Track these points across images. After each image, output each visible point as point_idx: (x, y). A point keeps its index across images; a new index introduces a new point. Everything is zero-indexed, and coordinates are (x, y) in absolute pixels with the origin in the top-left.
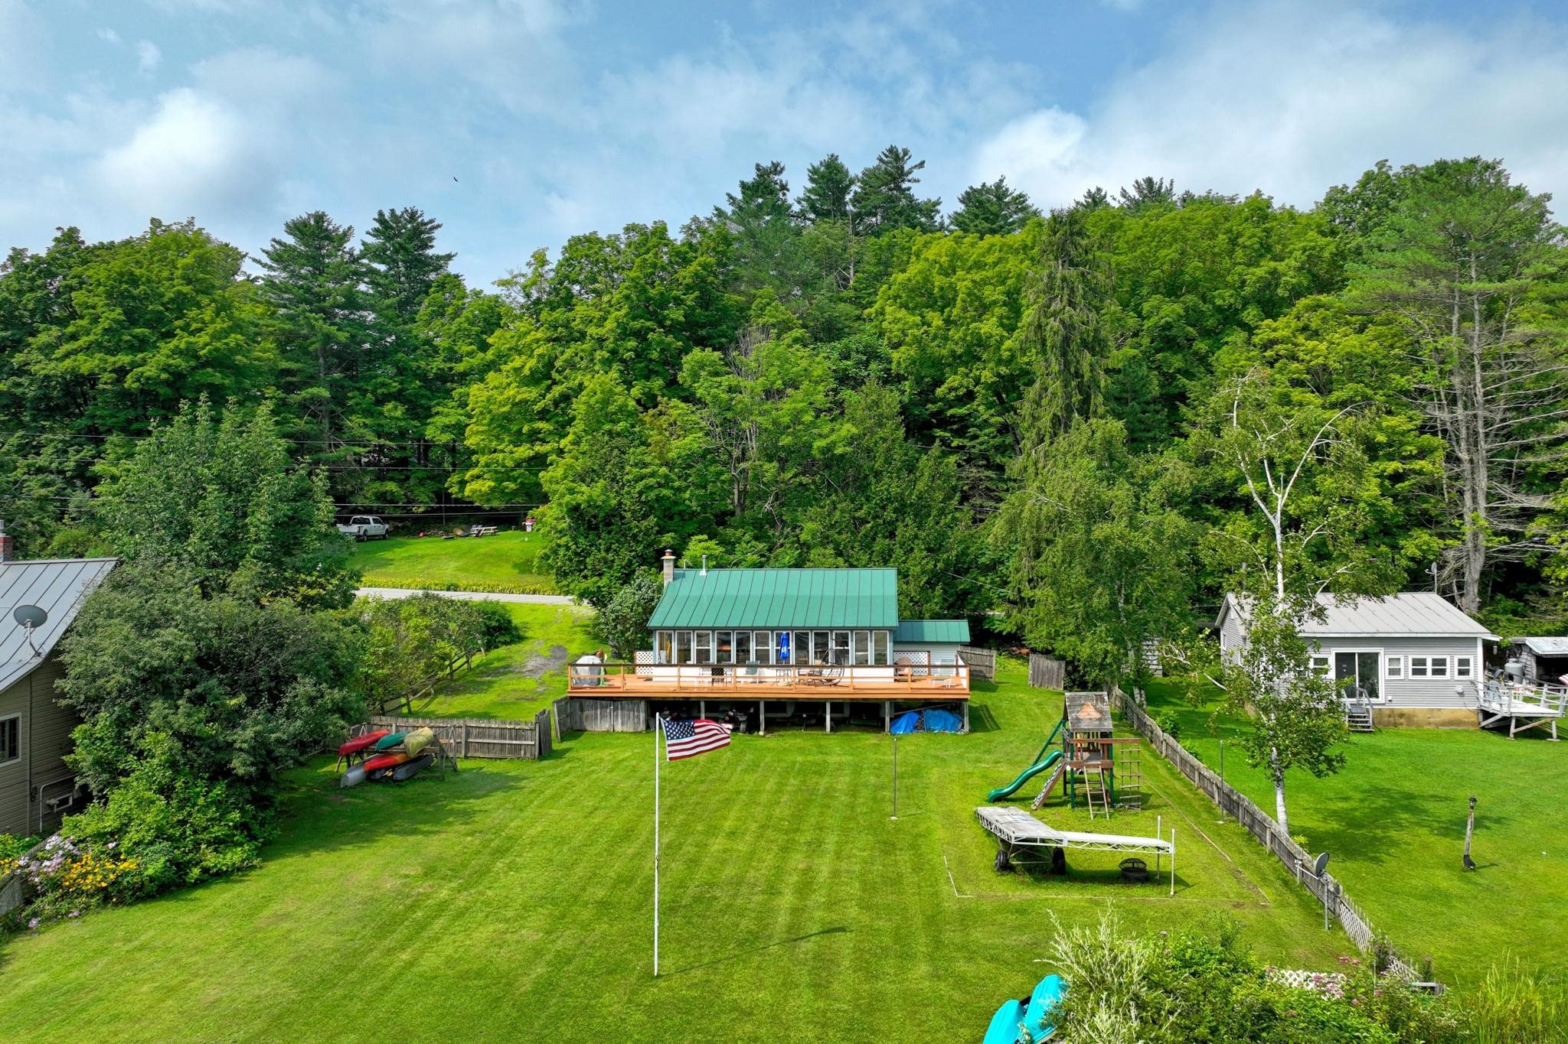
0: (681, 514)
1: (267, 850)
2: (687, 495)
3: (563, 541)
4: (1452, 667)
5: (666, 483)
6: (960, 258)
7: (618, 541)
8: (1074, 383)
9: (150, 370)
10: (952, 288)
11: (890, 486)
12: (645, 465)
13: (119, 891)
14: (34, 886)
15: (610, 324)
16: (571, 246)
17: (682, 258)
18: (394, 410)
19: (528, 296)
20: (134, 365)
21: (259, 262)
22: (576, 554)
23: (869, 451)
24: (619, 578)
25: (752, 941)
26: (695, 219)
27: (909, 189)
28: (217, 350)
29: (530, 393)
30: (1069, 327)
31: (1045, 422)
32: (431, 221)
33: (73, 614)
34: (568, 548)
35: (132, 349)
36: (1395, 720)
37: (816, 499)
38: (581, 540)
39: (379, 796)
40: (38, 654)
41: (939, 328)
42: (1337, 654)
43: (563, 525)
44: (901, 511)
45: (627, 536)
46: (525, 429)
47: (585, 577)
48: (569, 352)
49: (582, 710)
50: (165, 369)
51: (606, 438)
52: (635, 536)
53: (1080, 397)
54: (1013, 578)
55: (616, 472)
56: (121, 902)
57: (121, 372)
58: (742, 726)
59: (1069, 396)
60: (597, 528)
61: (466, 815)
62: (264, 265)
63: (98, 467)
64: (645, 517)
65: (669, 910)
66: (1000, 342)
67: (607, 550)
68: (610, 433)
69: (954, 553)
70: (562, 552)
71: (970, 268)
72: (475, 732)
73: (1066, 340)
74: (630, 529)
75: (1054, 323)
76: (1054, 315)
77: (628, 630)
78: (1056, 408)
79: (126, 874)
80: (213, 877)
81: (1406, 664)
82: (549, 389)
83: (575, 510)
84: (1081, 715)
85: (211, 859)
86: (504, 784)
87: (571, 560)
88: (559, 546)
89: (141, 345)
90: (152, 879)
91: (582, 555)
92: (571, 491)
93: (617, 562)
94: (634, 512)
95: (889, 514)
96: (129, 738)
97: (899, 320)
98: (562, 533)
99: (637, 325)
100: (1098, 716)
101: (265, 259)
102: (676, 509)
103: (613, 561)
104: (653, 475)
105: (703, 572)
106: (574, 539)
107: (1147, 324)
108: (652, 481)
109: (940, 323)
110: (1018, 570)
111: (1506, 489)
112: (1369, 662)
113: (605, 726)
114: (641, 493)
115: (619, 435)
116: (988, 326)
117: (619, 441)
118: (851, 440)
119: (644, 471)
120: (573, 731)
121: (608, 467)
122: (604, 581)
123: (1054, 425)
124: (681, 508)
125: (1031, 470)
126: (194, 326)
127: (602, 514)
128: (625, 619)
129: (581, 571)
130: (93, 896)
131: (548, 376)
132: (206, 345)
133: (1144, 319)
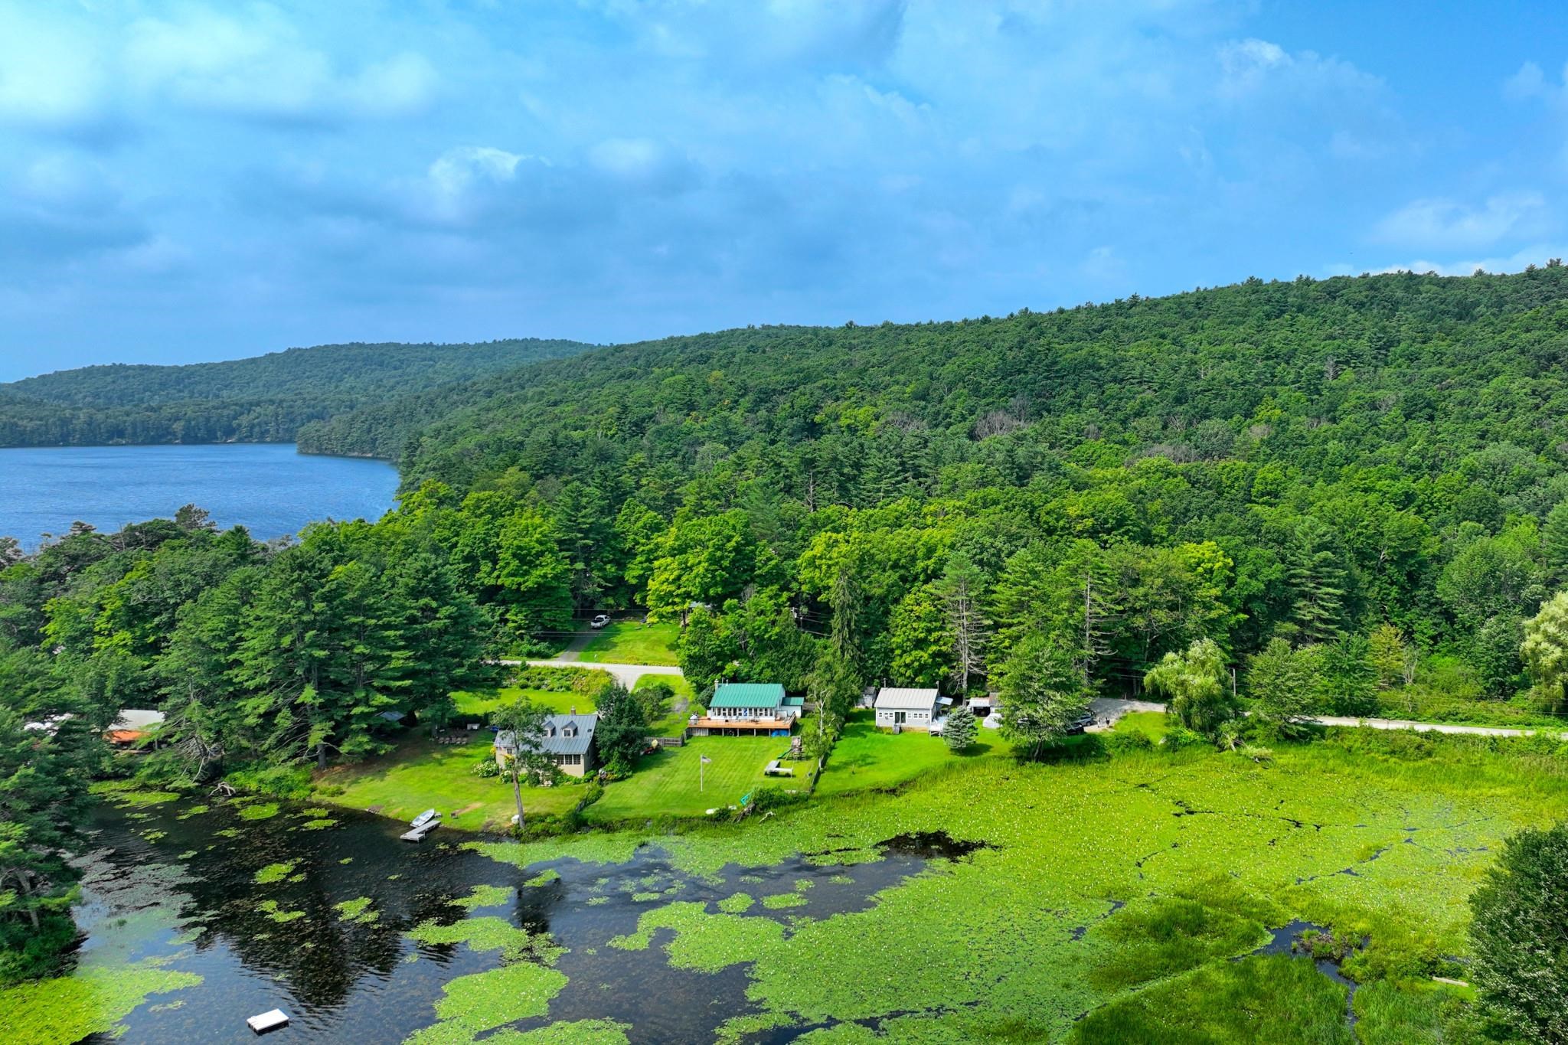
1: (634, 772)
4: (924, 716)
5: (719, 646)
9: (530, 584)
11: (791, 647)
18: (610, 568)
20: (525, 582)
25: (718, 787)
29: (672, 588)
35: (523, 575)
36: (909, 729)
39: (648, 758)
40: (591, 738)
42: (896, 712)
44: (794, 655)
47: (694, 675)
49: (692, 731)
50: (536, 583)
57: (520, 584)
58: (733, 735)
61: (668, 763)
63: (508, 616)
64: (712, 656)
65: (705, 783)
67: (700, 668)
73: (842, 606)
76: (839, 598)
77: (706, 702)
81: (913, 715)
83: (689, 656)
86: (674, 754)
89: (526, 573)
90: (619, 777)
91: (692, 669)
94: (708, 655)
95: (790, 656)
99: (711, 567)
103: (702, 671)
105: (727, 685)
112: (903, 714)
113: (699, 736)
114: (710, 650)
120: (689, 736)
126: (544, 564)
129: (692, 673)
132: (550, 573)
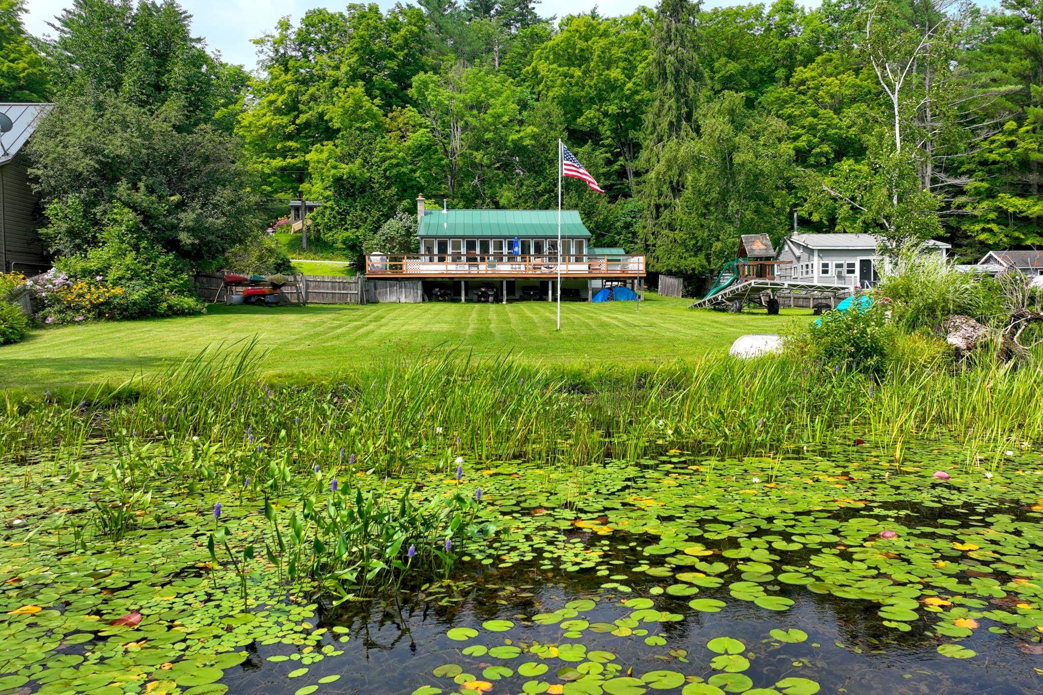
0: (412, 187)
2: (418, 174)
3: (329, 204)
5: (404, 164)
6: (593, 28)
7: (370, 204)
8: (682, 100)
10: (589, 50)
12: (389, 151)
13: (110, 309)
14: (42, 300)
15: (344, 68)
16: (307, 17)
17: (394, 27)
19: (277, 51)
21: (53, 26)
22: (339, 213)
23: (544, 145)
24: (371, 230)
26: (398, 5)
27: (534, 8)
28: (34, 74)
29: (282, 120)
30: (681, 62)
31: (664, 125)
32: (185, 12)
33: (31, 130)
34: (333, 209)
37: (509, 180)
38: (343, 203)
40: (6, 154)
41: (579, 77)
42: (861, 261)
43: (328, 193)
45: (376, 200)
46: (279, 146)
47: (346, 229)
48: (312, 90)
49: (376, 288)
51: (358, 132)
52: (382, 201)
53: (686, 110)
54: (641, 233)
55: (367, 155)
56: (112, 318)
58: (491, 298)
59: (679, 108)
60: (353, 195)
62: (57, 29)
64: (388, 187)
66: (624, 84)
67: (362, 210)
68: (359, 129)
69: (602, 217)
70: (328, 212)
71: (601, 36)
72: (312, 284)
73: (678, 72)
74: (379, 195)
75: (671, 58)
76: (671, 53)
77: (394, 247)
78: (671, 117)
79: (115, 297)
80: (175, 312)
82: (297, 117)
83: (338, 181)
84: (754, 247)
85: (174, 300)
87: (334, 217)
88: (326, 208)
90: (134, 304)
91: (344, 214)
92: (335, 167)
93: (370, 218)
94: (380, 184)
96: (95, 214)
97: (553, 70)
98: (327, 199)
99: (363, 70)
100: (764, 247)
101: (58, 24)
102: (410, 184)
103: (366, 218)
104: (395, 157)
105: (445, 211)
106: (337, 202)
107: (717, 76)
108: (394, 161)
109: (580, 74)
110: (644, 227)
111: (942, 176)
113: (394, 299)
114: (385, 170)
115: (365, 130)
116: (615, 73)
117: (366, 135)
118: (534, 137)
119: (388, 154)
120: (369, 302)
121: (361, 152)
122: (361, 231)
123: (670, 129)
124: (414, 183)
125: (654, 159)
126: (12, 56)
127: (358, 183)
128: (393, 239)
129: (343, 225)
130: (89, 311)
131: (297, 109)
132: (24, 69)
133: (714, 73)
